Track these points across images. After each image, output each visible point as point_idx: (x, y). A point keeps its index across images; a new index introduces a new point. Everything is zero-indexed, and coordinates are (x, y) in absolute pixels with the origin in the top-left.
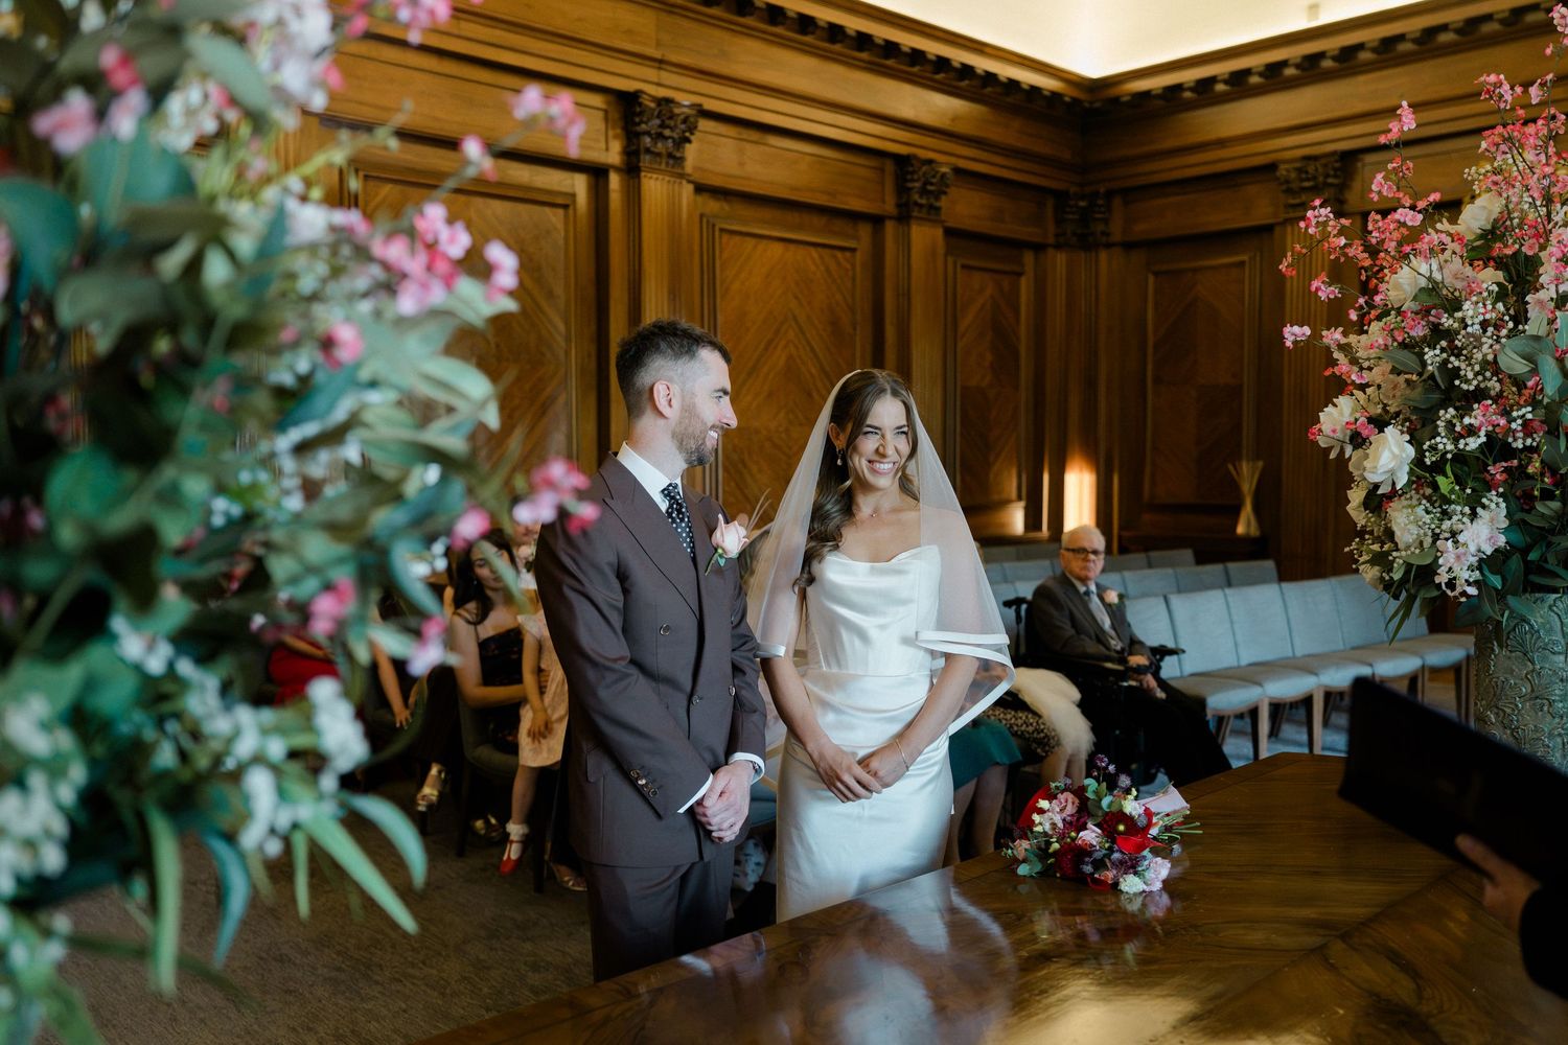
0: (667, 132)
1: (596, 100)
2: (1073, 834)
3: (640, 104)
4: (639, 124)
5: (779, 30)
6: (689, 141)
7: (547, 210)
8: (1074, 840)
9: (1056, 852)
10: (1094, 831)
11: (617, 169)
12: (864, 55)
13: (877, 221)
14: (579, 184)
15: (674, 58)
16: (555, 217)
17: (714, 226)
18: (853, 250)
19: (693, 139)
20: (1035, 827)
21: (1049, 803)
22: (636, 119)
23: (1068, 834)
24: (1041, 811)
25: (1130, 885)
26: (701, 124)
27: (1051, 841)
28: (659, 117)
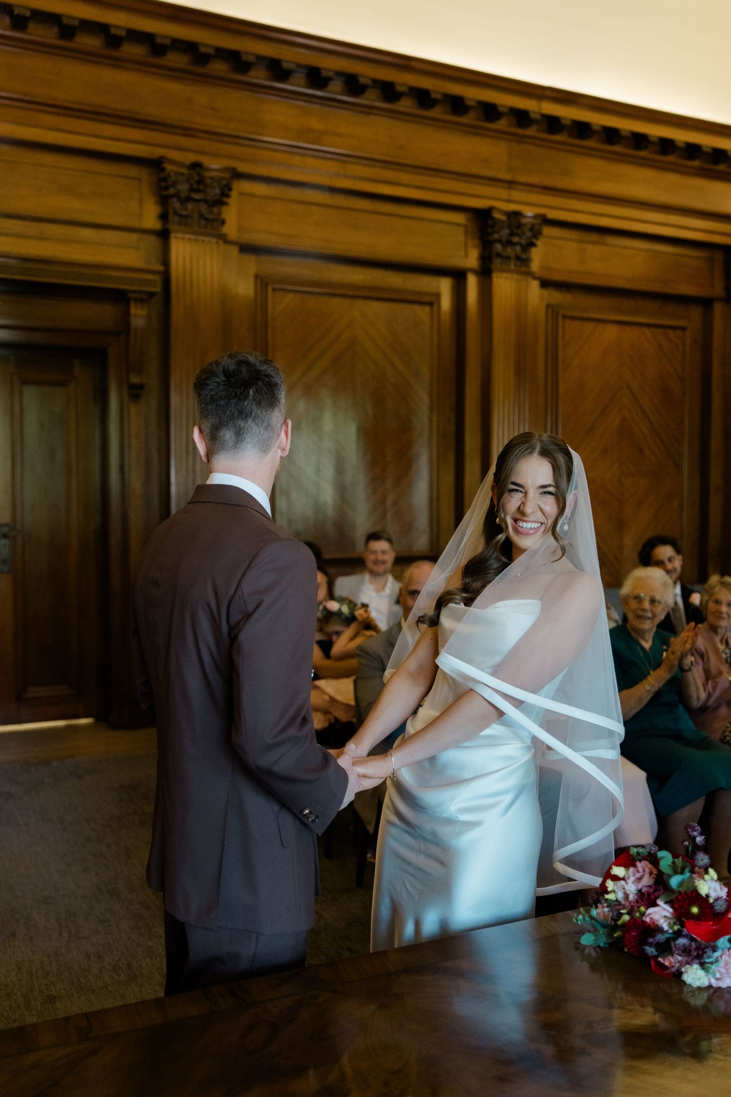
0: (516, 239)
1: (460, 218)
2: (643, 909)
3: (493, 218)
4: (492, 234)
5: (617, 148)
6: (534, 245)
7: (417, 308)
8: (643, 914)
9: (624, 925)
10: (664, 909)
11: (475, 272)
12: (696, 163)
13: (706, 303)
14: (445, 286)
15: (522, 179)
16: (422, 313)
17: (557, 313)
18: (683, 329)
19: (539, 243)
20: (607, 894)
21: (626, 870)
22: (490, 230)
23: (639, 907)
24: (616, 878)
25: (695, 976)
26: (547, 231)
27: (622, 911)
28: (509, 227)
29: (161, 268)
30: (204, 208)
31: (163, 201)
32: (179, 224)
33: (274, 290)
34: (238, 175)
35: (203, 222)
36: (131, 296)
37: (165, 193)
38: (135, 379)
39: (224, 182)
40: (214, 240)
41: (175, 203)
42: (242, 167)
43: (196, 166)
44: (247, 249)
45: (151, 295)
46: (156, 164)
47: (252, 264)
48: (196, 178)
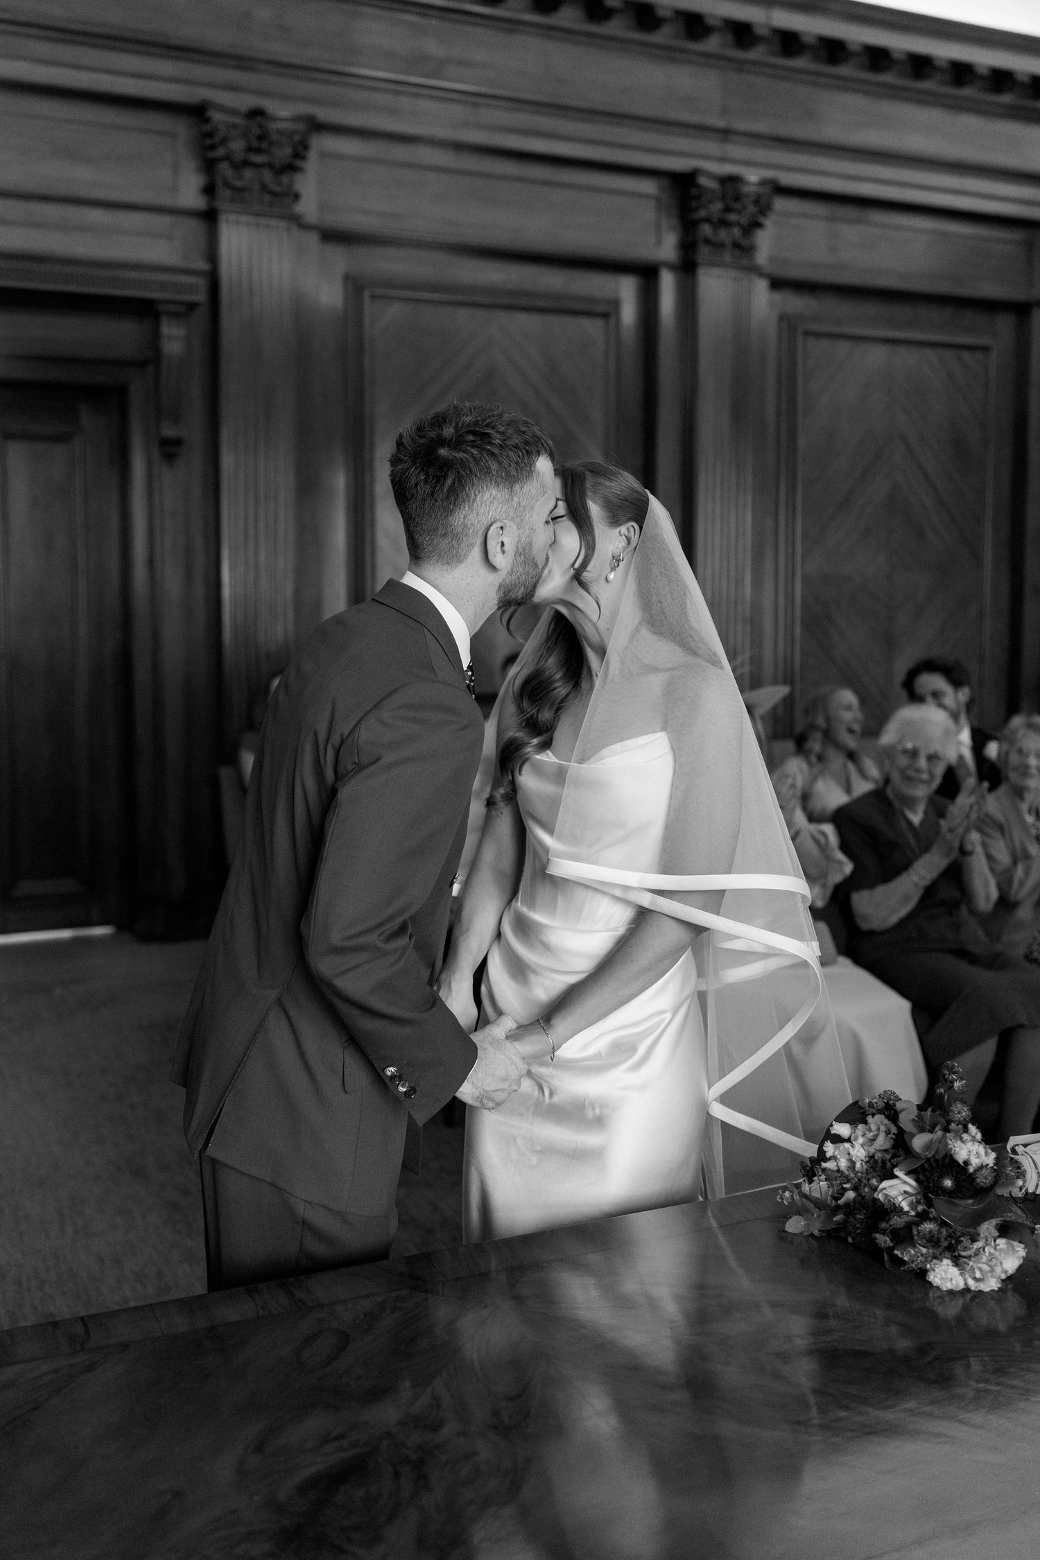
0: (732, 217)
1: (648, 186)
2: (874, 1182)
3: (698, 186)
4: (695, 210)
5: (886, 78)
6: (758, 225)
7: (586, 322)
8: (875, 1189)
9: (847, 1205)
10: (905, 1182)
11: (672, 267)
12: (1006, 98)
13: (1021, 310)
14: (626, 290)
15: (742, 125)
16: (593, 328)
17: (795, 328)
18: (985, 349)
19: (768, 222)
20: (825, 1162)
21: (851, 1128)
22: (694, 204)
23: (869, 1180)
24: (837, 1139)
25: (945, 1275)
26: (780, 204)
27: (845, 1186)
28: (723, 198)
29: (205, 266)
30: (268, 176)
31: (209, 166)
32: (232, 200)
33: (373, 297)
34: (319, 127)
35: (267, 198)
36: (162, 308)
37: (211, 155)
38: (169, 431)
39: (297, 138)
40: (283, 224)
41: (225, 169)
42: (324, 114)
43: (256, 114)
44: (333, 236)
45: (192, 306)
46: (197, 112)
47: (339, 259)
48: (257, 131)
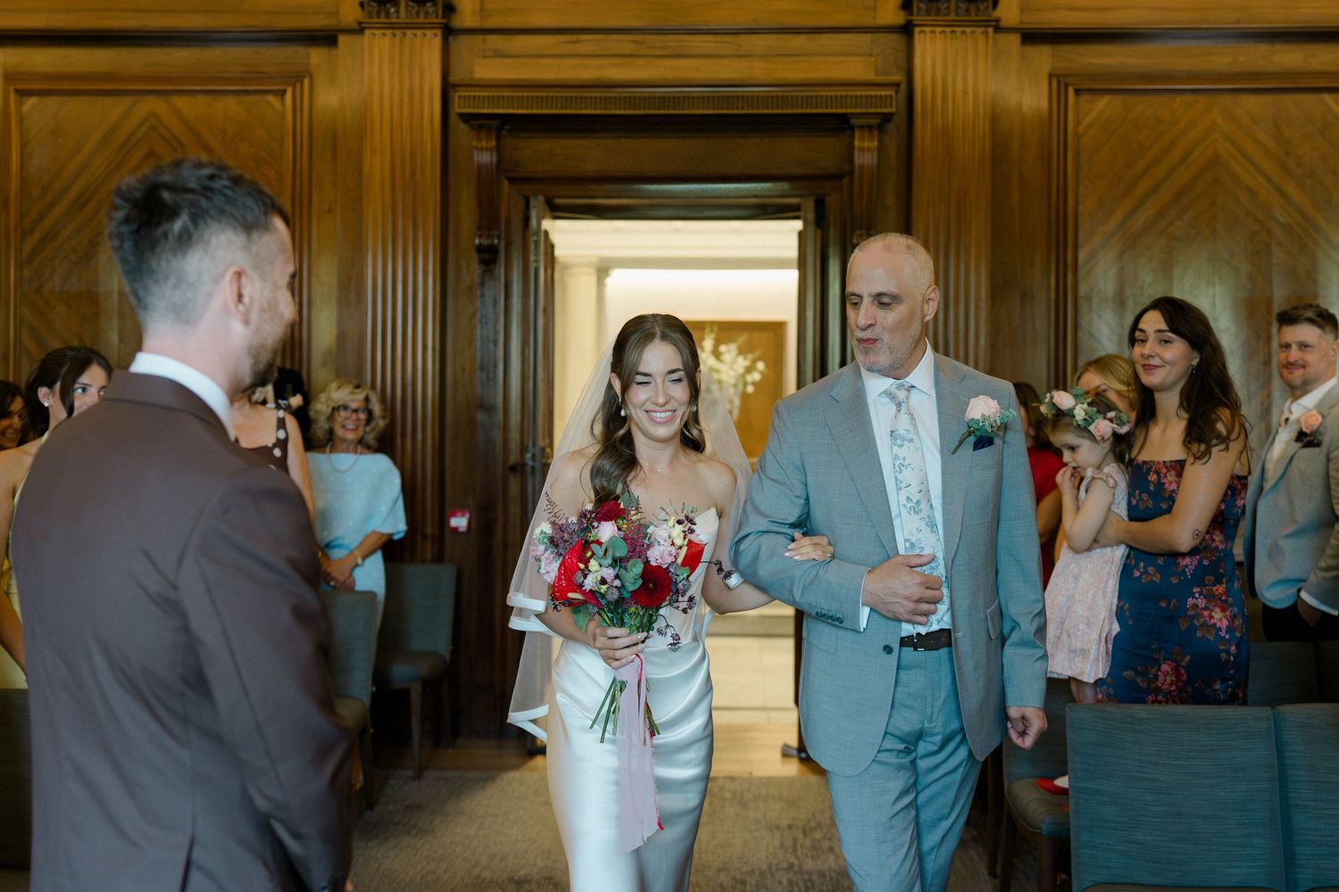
29: (898, 77)
32: (928, 12)
33: (1077, 92)
36: (854, 121)
40: (980, 30)
44: (1031, 37)
45: (887, 118)
47: (1044, 58)
